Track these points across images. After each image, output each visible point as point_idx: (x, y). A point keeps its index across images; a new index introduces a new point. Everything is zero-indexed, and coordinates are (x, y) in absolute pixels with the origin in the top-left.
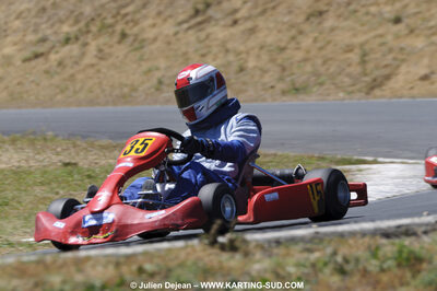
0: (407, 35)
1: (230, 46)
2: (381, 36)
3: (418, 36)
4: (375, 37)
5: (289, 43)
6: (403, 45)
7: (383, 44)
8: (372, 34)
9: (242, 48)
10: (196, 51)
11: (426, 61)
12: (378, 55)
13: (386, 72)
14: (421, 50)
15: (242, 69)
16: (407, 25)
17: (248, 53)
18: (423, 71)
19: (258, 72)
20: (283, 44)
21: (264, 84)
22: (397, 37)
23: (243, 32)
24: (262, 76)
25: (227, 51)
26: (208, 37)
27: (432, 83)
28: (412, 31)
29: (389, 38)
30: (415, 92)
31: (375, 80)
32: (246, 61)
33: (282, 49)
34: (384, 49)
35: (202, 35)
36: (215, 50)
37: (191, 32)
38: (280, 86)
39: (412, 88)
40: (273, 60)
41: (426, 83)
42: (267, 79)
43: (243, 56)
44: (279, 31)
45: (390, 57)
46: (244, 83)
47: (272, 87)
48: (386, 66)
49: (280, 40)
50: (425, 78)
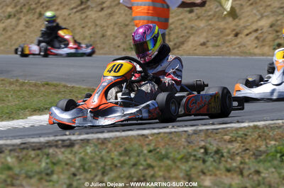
0: (196, 19)
1: (98, 22)
2: (182, 19)
3: (202, 20)
4: (178, 20)
5: (131, 22)
6: (193, 25)
7: (183, 24)
8: (177, 18)
9: (105, 24)
10: (79, 25)
11: (205, 34)
12: (179, 30)
13: (182, 40)
14: (203, 28)
15: (103, 36)
16: (197, 14)
17: (108, 27)
18: (202, 40)
19: (112, 38)
20: (127, 23)
21: (115, 45)
22: (190, 20)
23: (106, 15)
24: (114, 40)
25: (96, 25)
26: (86, 17)
27: (207, 47)
28: (199, 17)
29: (186, 21)
30: (197, 52)
31: (175, 44)
32: (107, 31)
33: (127, 25)
34: (182, 27)
35: (84, 16)
36: (90, 24)
37: (77, 14)
38: (123, 46)
39: (195, 50)
40: (120, 31)
41: (204, 47)
42: (117, 41)
43: (105, 28)
44: (126, 15)
45: (186, 31)
46: (104, 44)
47: (119, 46)
48: (182, 37)
49: (126, 20)
50: (203, 44)
